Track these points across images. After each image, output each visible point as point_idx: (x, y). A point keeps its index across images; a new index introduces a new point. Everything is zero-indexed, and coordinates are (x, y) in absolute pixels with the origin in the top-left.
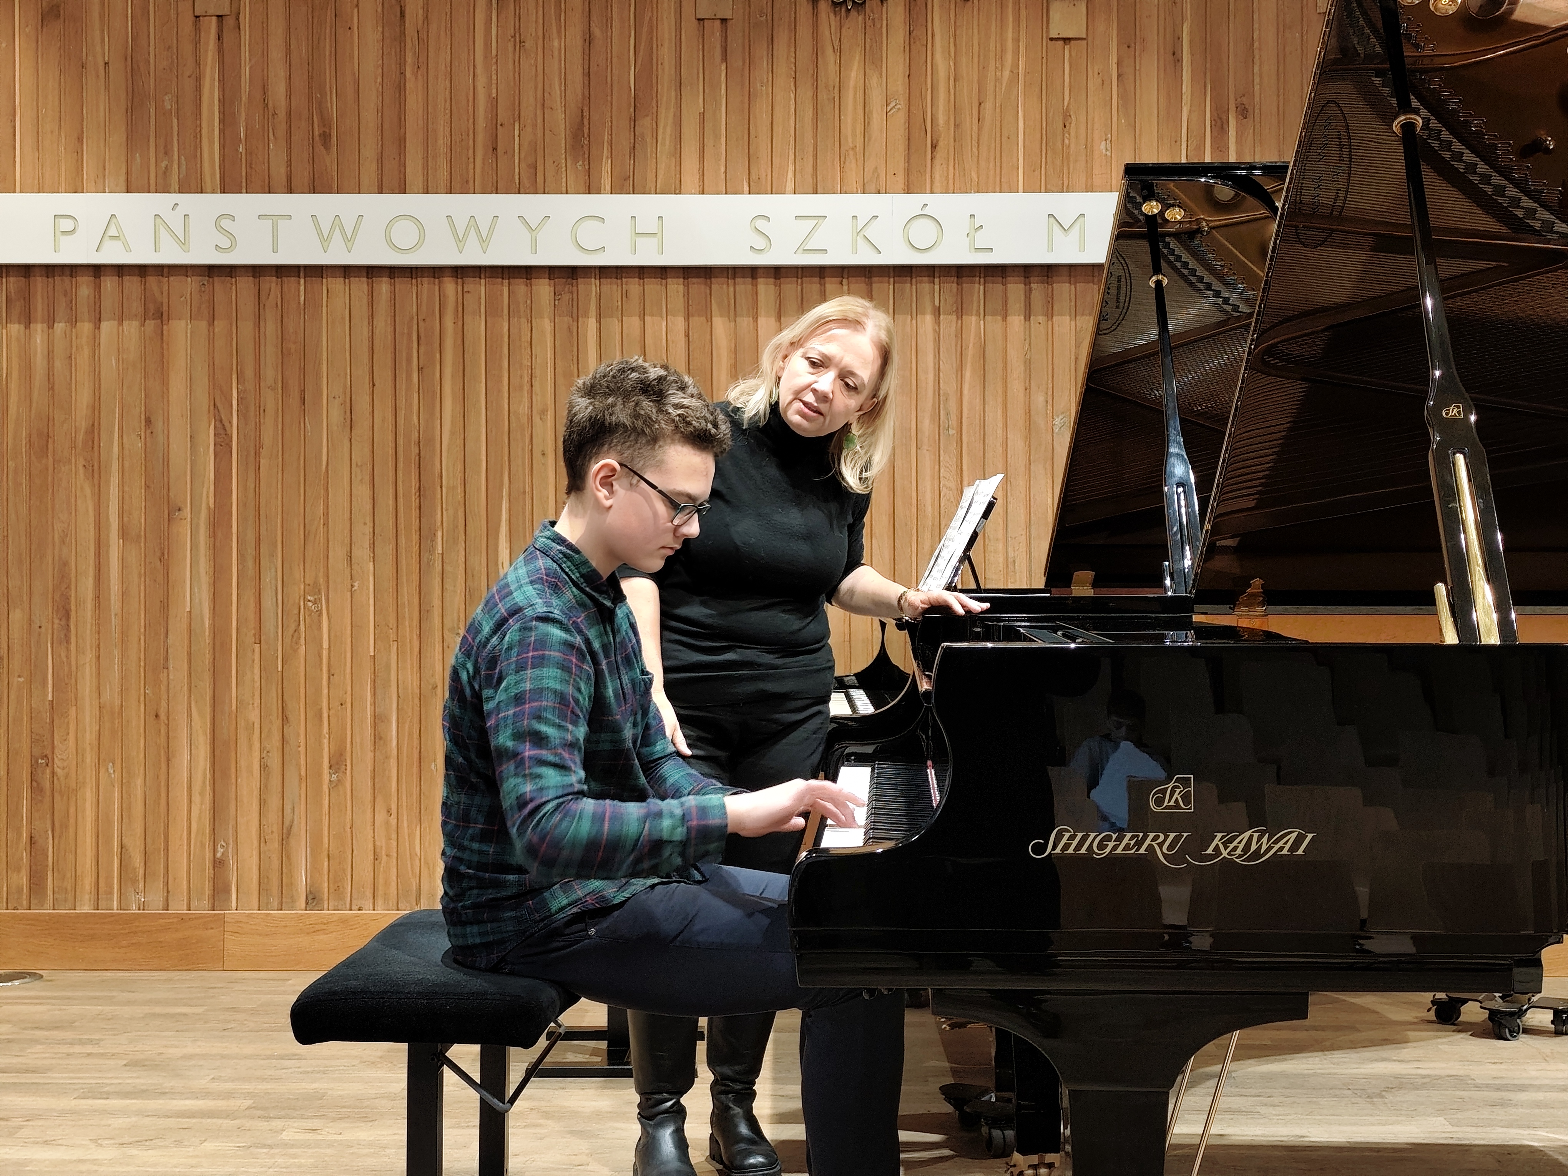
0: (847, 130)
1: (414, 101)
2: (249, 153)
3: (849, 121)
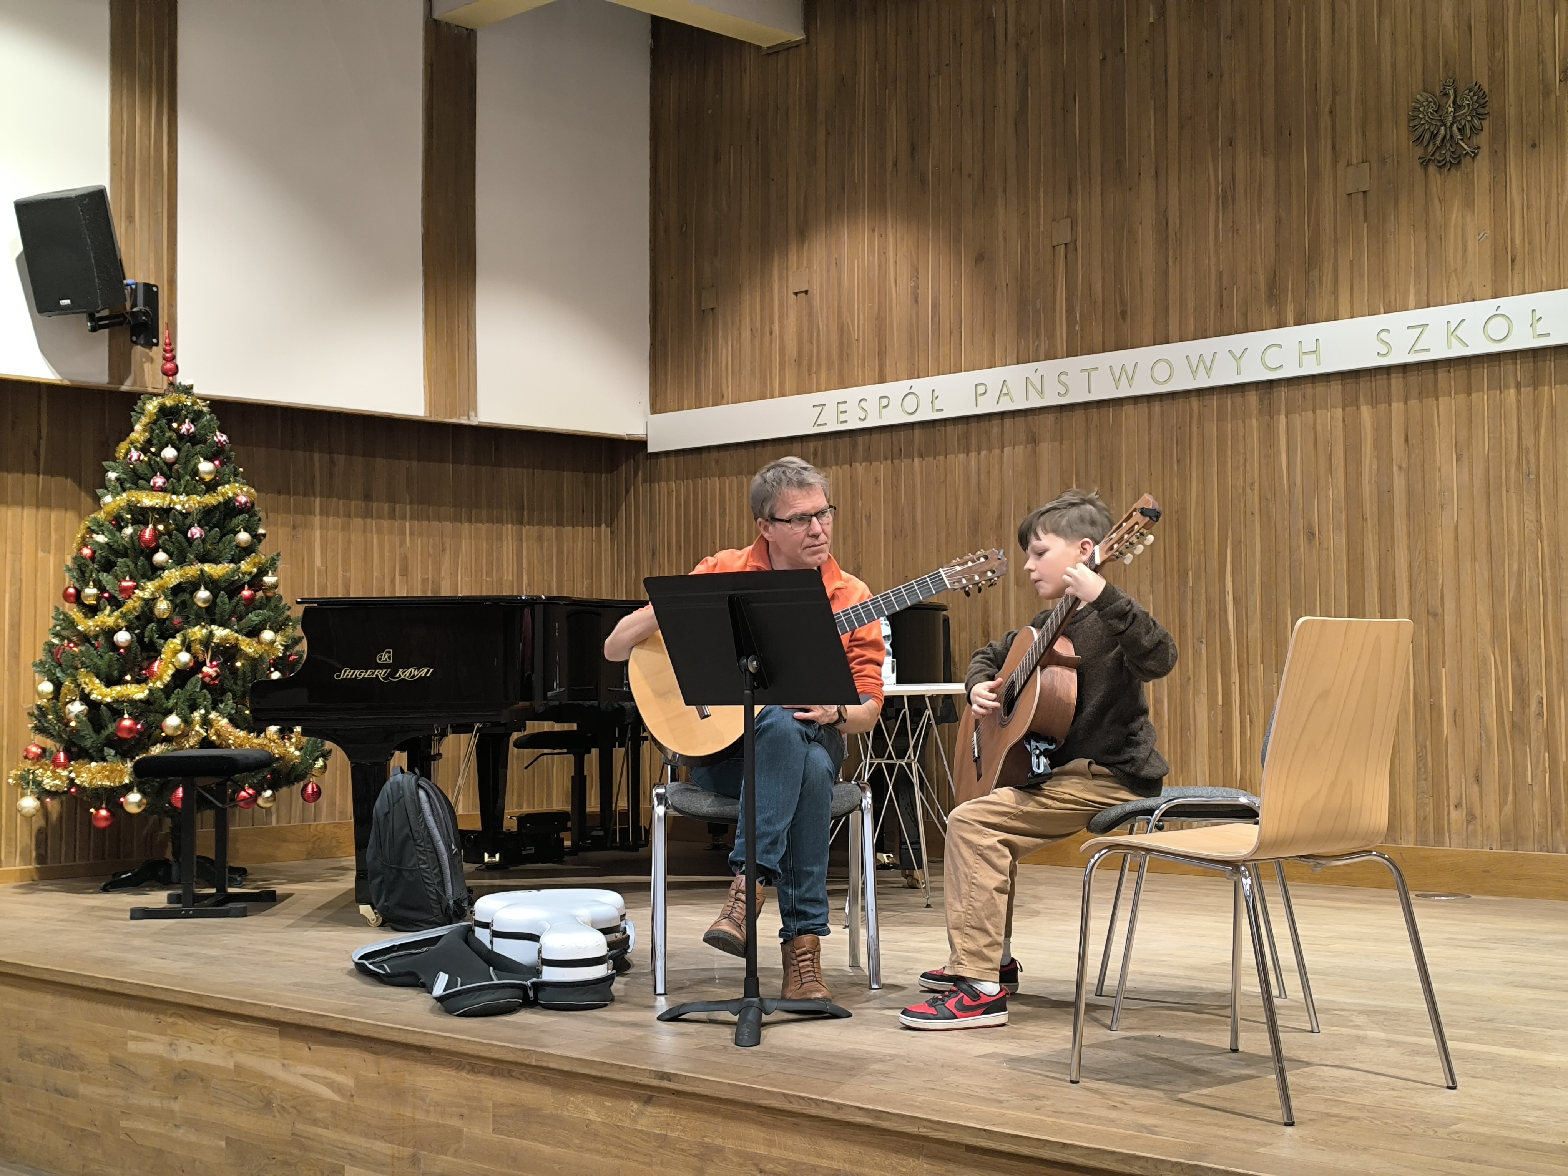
0: (1451, 257)
1: (1174, 282)
2: (1082, 330)
3: (1452, 250)
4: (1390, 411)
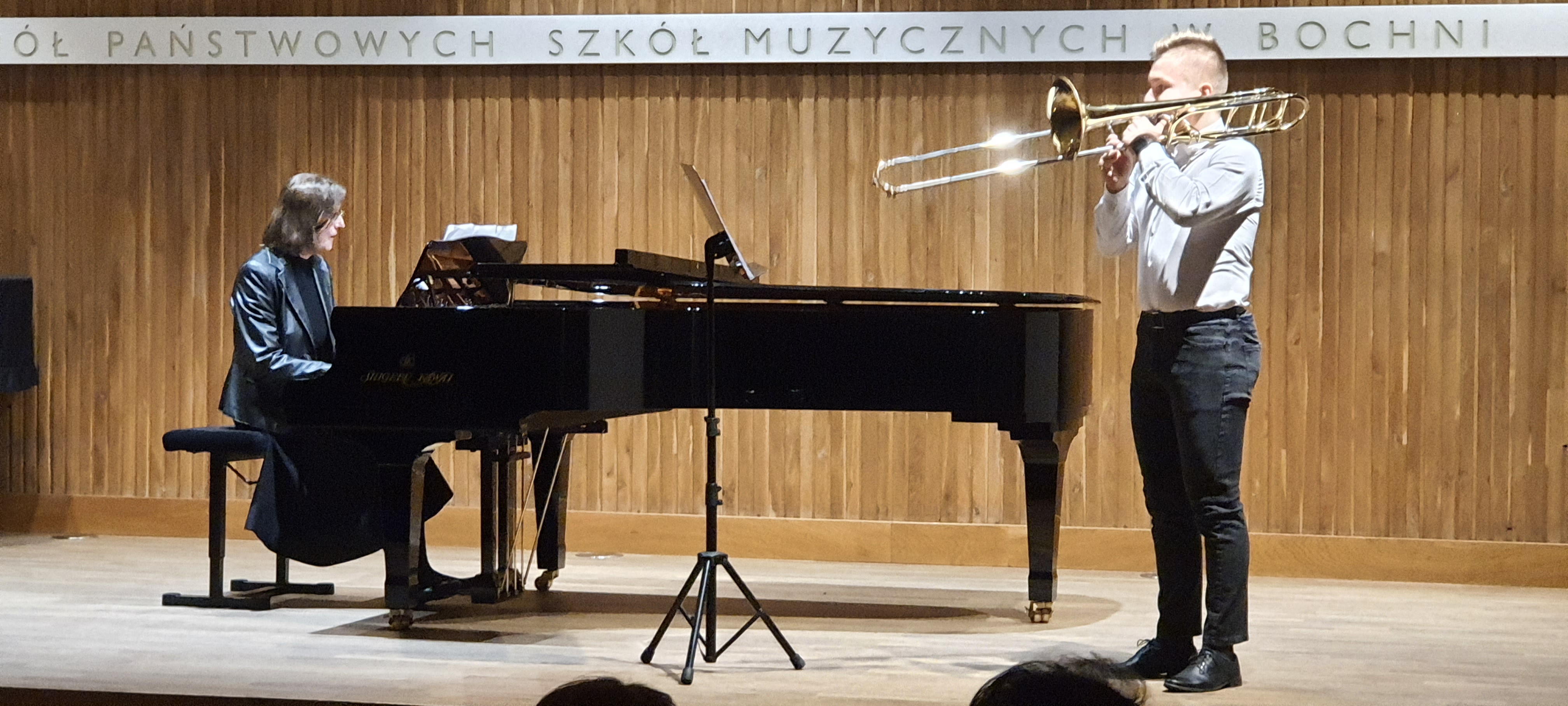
4: (558, 107)
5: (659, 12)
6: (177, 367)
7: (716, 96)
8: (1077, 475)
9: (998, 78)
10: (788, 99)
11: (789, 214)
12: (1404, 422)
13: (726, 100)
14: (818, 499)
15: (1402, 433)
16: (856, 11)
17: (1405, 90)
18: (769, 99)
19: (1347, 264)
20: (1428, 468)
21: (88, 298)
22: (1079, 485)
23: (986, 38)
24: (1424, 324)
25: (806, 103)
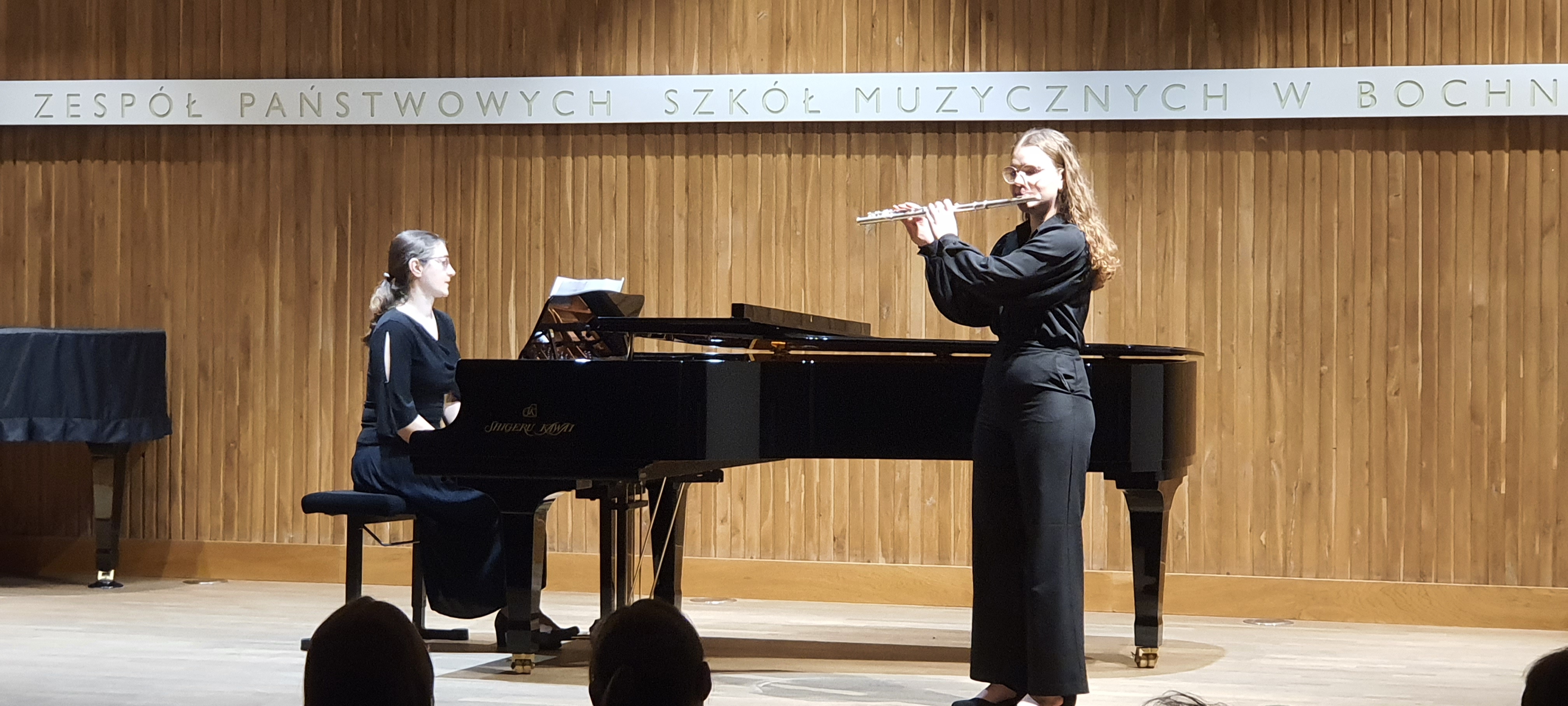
0: (732, 30)
1: (461, 19)
2: (360, 50)
3: (733, 24)
4: (673, 163)
5: (771, 72)
6: (304, 416)
7: (827, 154)
8: (1180, 523)
9: (1101, 135)
10: (897, 156)
11: (898, 269)
12: (1503, 470)
13: (836, 157)
14: (926, 545)
15: (1500, 482)
16: (963, 71)
17: (1501, 147)
18: (878, 156)
19: (1445, 316)
20: (1526, 517)
21: (219, 351)
22: (1181, 532)
23: (1090, 96)
24: (1522, 376)
25: (915, 160)
